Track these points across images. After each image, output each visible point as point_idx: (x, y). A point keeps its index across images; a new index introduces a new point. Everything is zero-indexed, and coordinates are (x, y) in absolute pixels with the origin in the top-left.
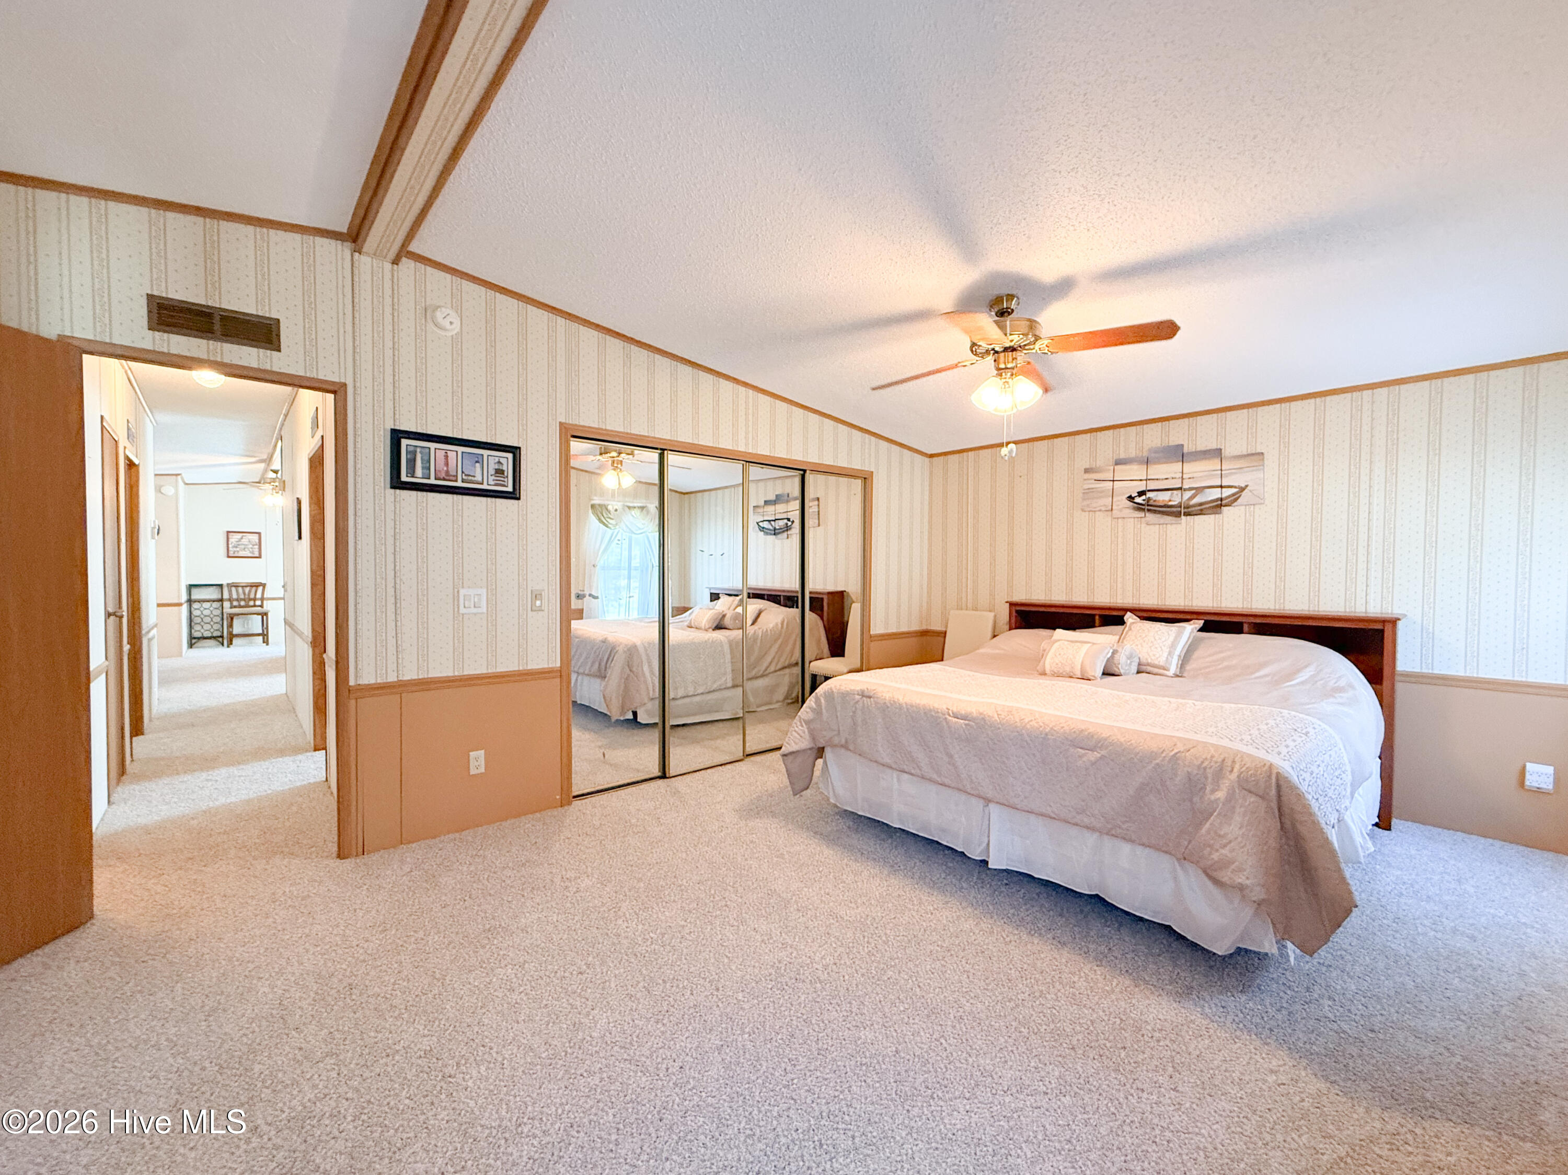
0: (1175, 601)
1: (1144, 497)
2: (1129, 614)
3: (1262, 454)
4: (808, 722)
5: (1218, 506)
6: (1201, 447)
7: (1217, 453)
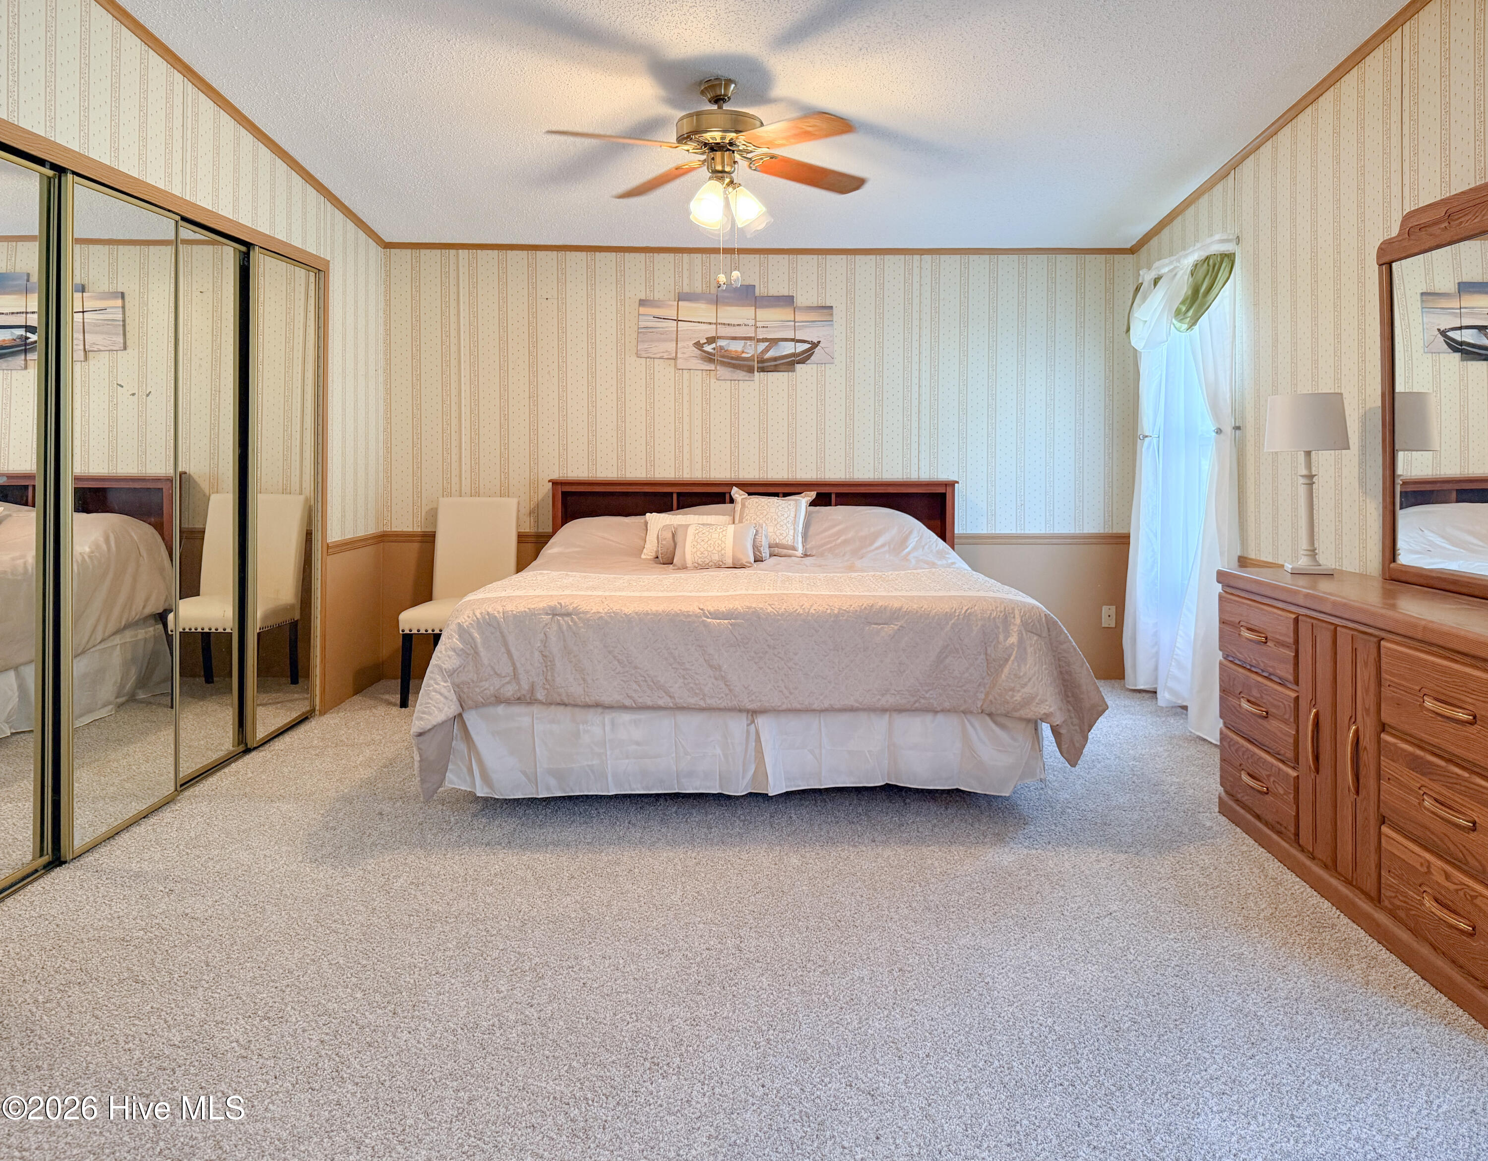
0: (778, 473)
1: (713, 345)
2: (735, 489)
3: (831, 307)
4: (451, 673)
5: (790, 363)
6: (773, 292)
7: (788, 301)
